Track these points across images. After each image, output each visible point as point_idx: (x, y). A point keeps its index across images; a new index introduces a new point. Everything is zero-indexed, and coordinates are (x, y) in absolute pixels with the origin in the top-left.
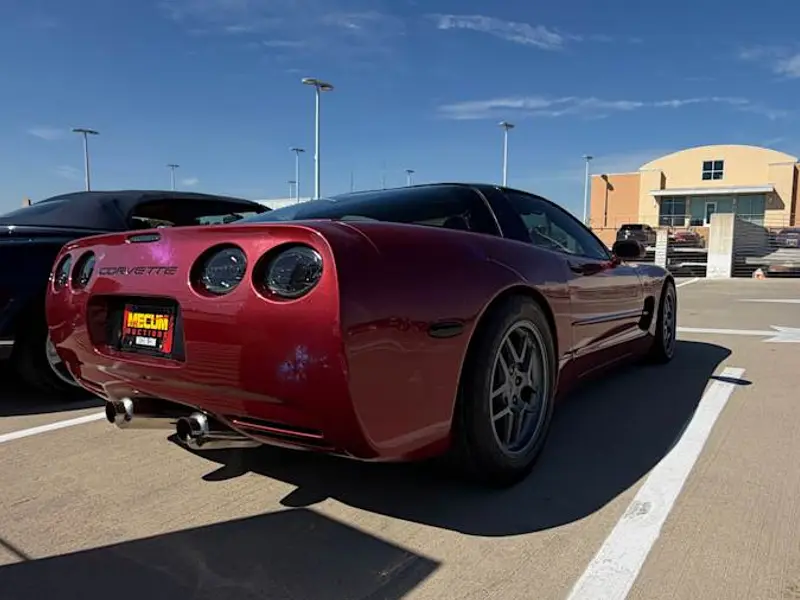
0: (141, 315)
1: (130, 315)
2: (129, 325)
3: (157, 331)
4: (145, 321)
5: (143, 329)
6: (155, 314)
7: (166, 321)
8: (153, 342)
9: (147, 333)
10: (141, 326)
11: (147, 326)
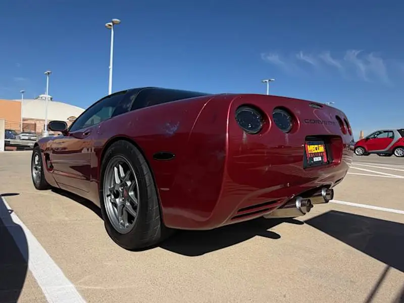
0: (313, 146)
1: (308, 146)
2: (309, 152)
3: (320, 153)
4: (315, 149)
5: (315, 153)
6: (318, 144)
7: (323, 147)
8: (320, 159)
9: (317, 155)
10: (314, 152)
11: (316, 151)
